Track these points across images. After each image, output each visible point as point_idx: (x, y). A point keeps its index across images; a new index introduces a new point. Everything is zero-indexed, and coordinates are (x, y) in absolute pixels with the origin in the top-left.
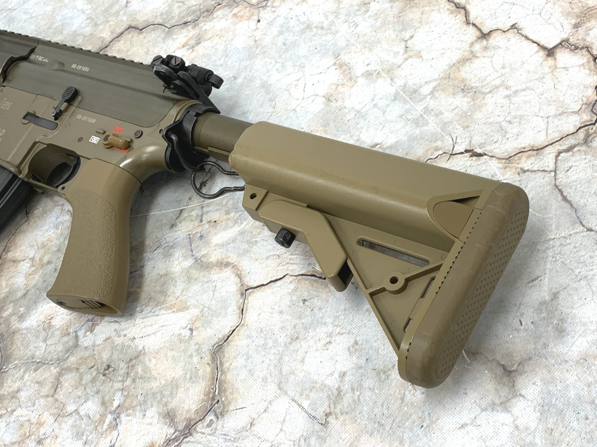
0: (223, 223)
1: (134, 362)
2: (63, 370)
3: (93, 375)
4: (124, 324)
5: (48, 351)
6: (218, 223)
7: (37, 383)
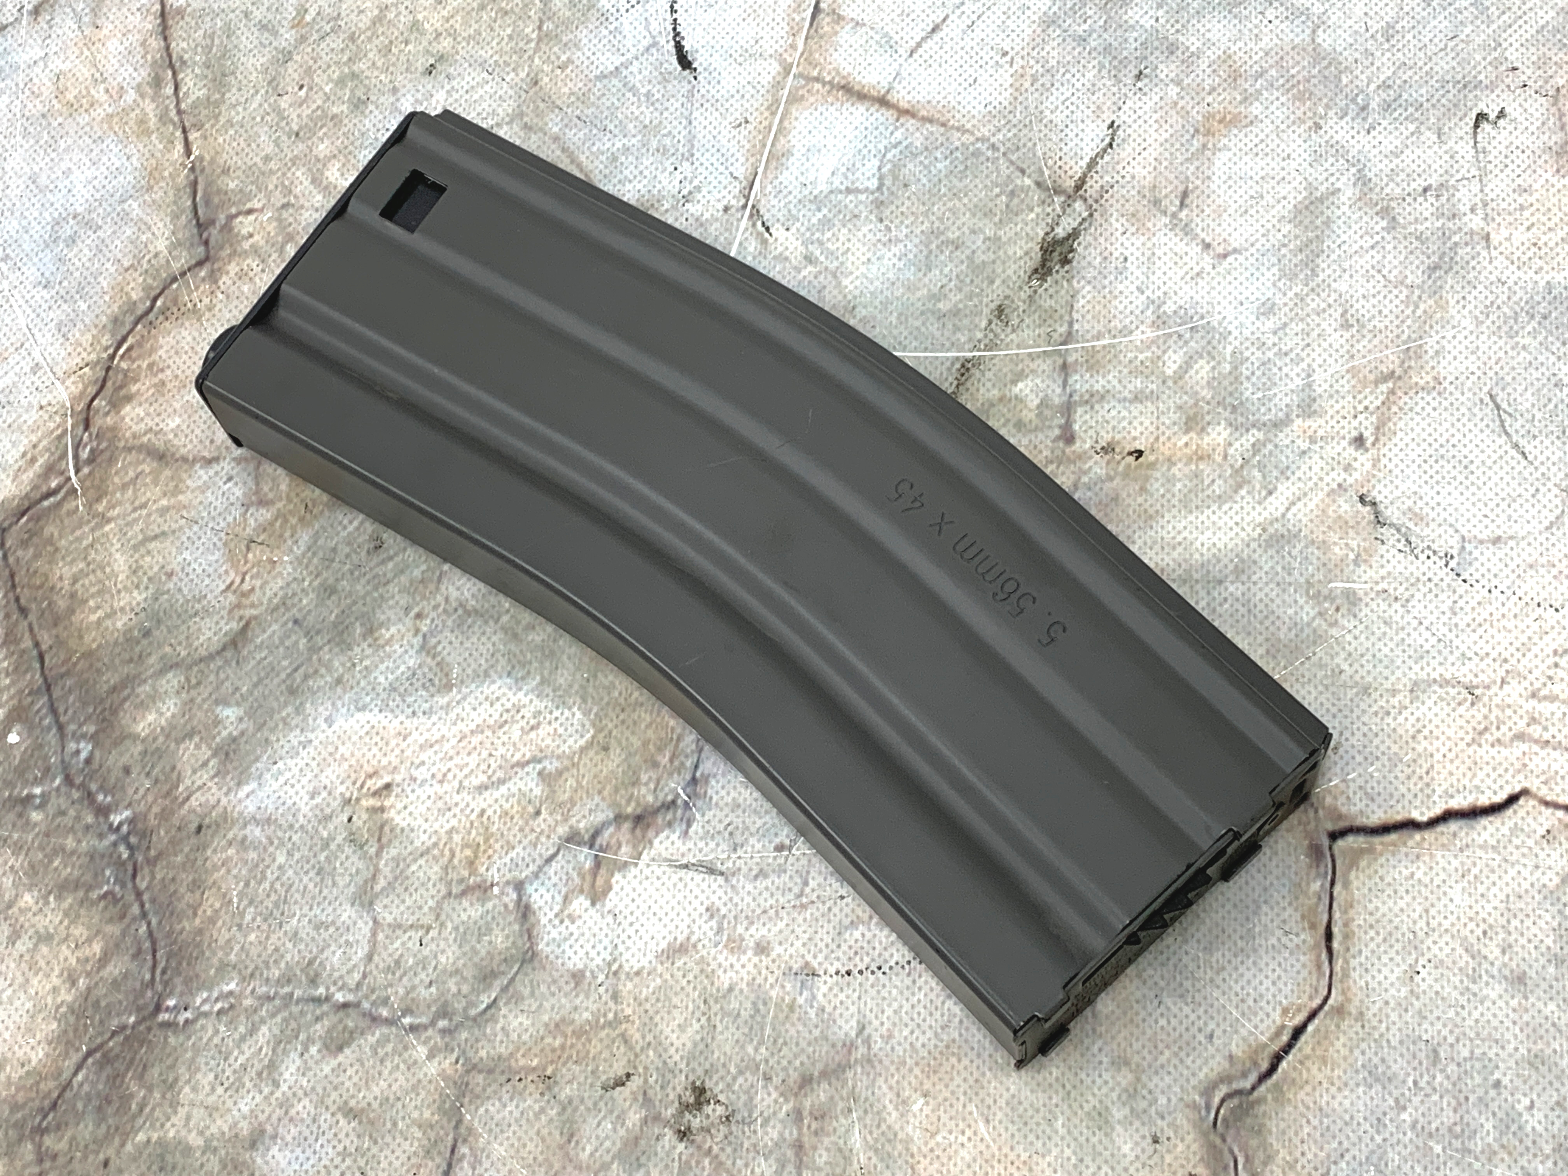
0: (1175, 470)
1: (822, 1093)
2: (472, 1068)
3: (629, 1124)
4: (749, 887)
5: (382, 959)
6: (1152, 466)
7: (351, 1113)
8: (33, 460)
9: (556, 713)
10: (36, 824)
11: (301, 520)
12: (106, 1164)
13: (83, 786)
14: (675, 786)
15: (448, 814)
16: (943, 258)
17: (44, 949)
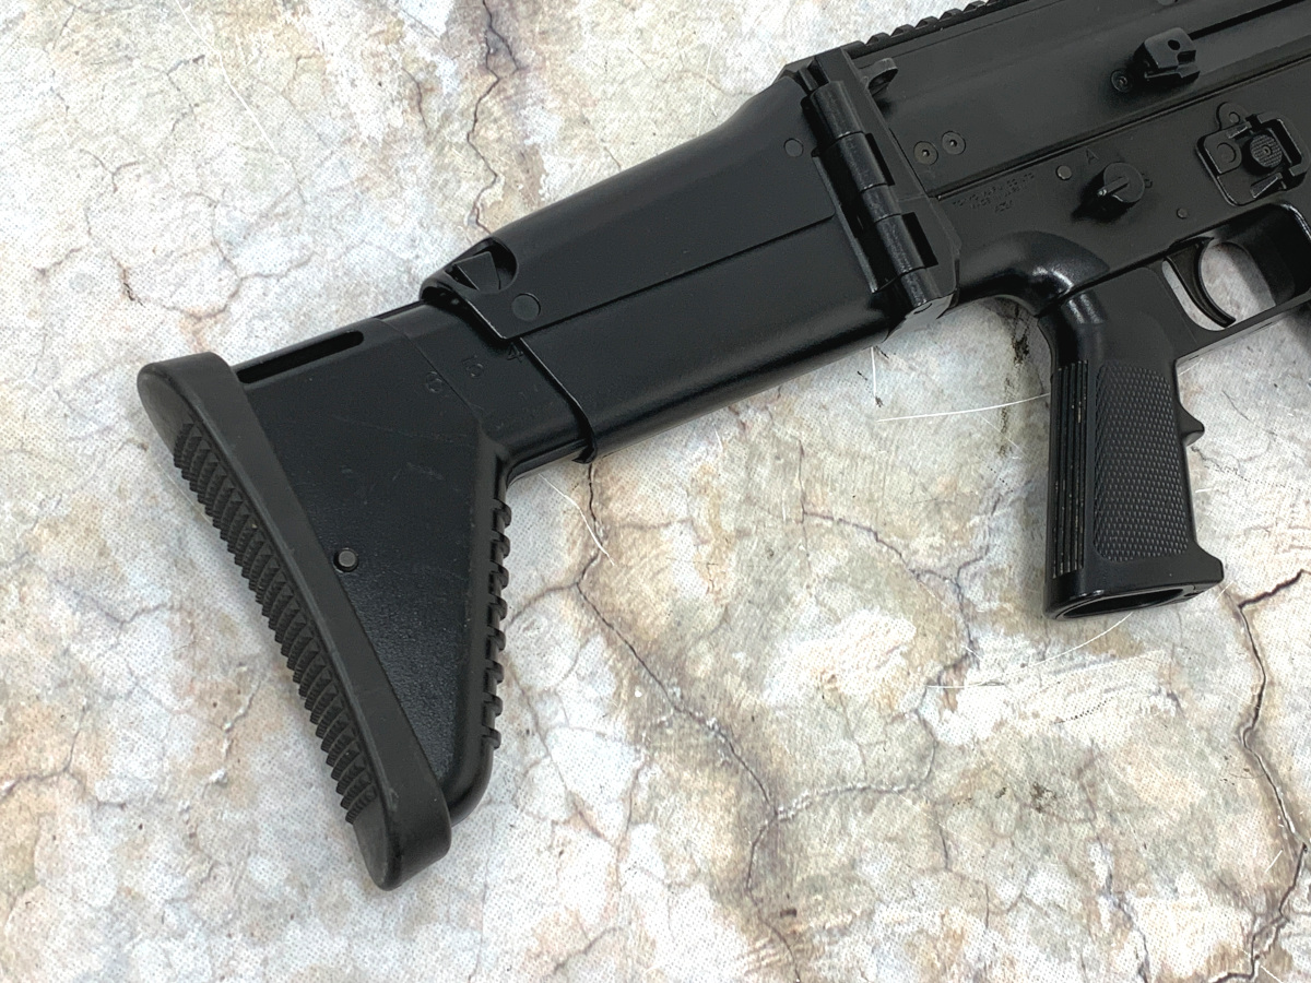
8: (574, 543)
9: (895, 622)
10: (671, 737)
11: (728, 547)
12: (788, 897)
13: (685, 711)
14: (964, 646)
15: (869, 684)
16: (971, 358)
17: (707, 799)
